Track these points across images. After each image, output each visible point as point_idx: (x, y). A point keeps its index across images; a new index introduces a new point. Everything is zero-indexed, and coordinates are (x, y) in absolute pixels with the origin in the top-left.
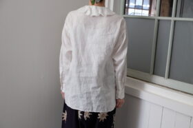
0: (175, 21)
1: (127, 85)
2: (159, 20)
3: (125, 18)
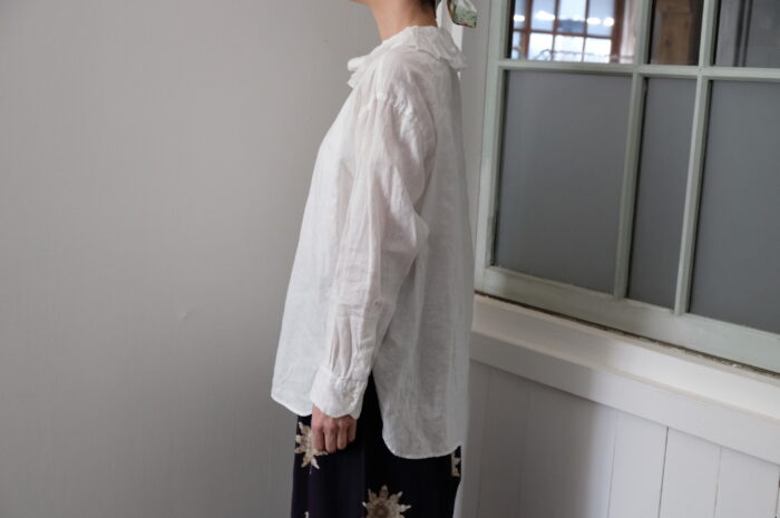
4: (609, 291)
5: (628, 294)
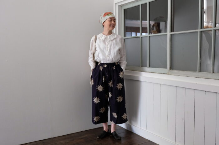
0: (149, 37)
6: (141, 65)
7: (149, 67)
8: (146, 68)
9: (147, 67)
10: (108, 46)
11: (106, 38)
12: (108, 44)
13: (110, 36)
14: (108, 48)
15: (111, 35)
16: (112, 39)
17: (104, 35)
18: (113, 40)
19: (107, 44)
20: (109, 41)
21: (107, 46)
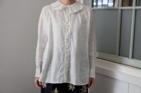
0: (136, 10)
1: (97, 66)
2: (122, 10)
3: (93, 10)
4: (115, 54)
5: (119, 55)
6: (118, 54)
7: (132, 58)
8: (127, 58)
9: (129, 57)
10: (69, 24)
11: (65, 9)
12: (69, 20)
13: (72, 6)
14: (69, 26)
15: (74, 4)
16: (76, 11)
17: (62, 5)
18: (76, 13)
19: (66, 20)
20: (71, 14)
21: (67, 24)
